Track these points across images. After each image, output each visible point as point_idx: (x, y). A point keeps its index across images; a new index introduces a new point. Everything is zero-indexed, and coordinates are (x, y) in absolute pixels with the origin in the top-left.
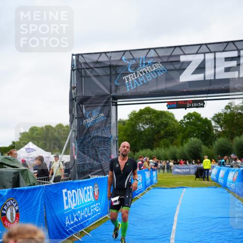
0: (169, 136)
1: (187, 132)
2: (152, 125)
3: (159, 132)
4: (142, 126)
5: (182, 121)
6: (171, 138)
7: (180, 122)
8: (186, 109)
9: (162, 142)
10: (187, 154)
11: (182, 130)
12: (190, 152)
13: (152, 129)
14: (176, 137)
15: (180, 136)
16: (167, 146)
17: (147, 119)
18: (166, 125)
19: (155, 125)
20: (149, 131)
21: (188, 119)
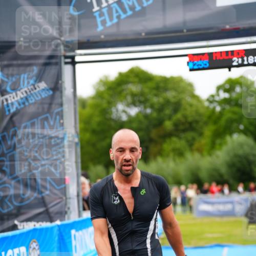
0: (184, 131)
1: (223, 122)
2: (145, 108)
3: (160, 123)
4: (124, 111)
5: (213, 96)
6: (190, 135)
7: (208, 100)
8: (230, 70)
9: (167, 146)
10: (224, 170)
11: (213, 118)
12: (231, 165)
13: (146, 116)
14: (201, 134)
15: (208, 131)
16: (180, 154)
17: (133, 95)
18: (177, 106)
19: (152, 107)
20: (140, 122)
21: (226, 91)
